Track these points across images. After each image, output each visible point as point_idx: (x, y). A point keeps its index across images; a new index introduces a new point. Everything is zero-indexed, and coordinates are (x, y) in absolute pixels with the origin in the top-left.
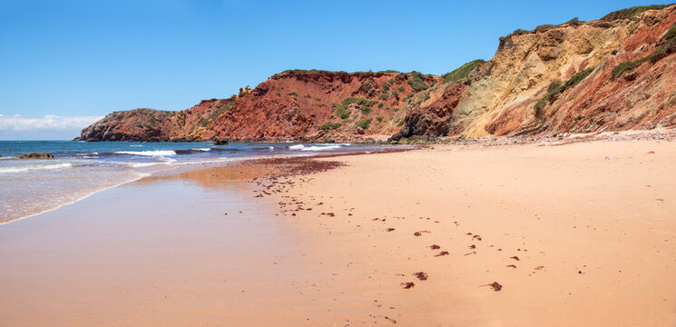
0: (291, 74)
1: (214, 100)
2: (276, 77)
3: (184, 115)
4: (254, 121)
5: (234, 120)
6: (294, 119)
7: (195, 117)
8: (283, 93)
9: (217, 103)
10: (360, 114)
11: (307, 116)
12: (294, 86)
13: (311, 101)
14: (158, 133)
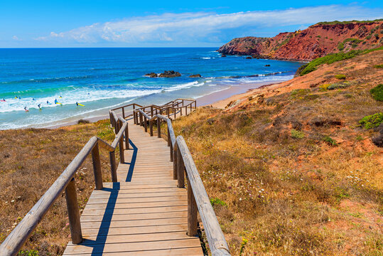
0: (320, 25)
1: (286, 33)
2: (311, 27)
3: (269, 42)
4: (297, 50)
5: (288, 49)
6: (315, 50)
7: (275, 42)
8: (313, 36)
9: (288, 35)
10: (351, 48)
11: (322, 49)
12: (320, 31)
13: (327, 40)
14: (255, 51)
